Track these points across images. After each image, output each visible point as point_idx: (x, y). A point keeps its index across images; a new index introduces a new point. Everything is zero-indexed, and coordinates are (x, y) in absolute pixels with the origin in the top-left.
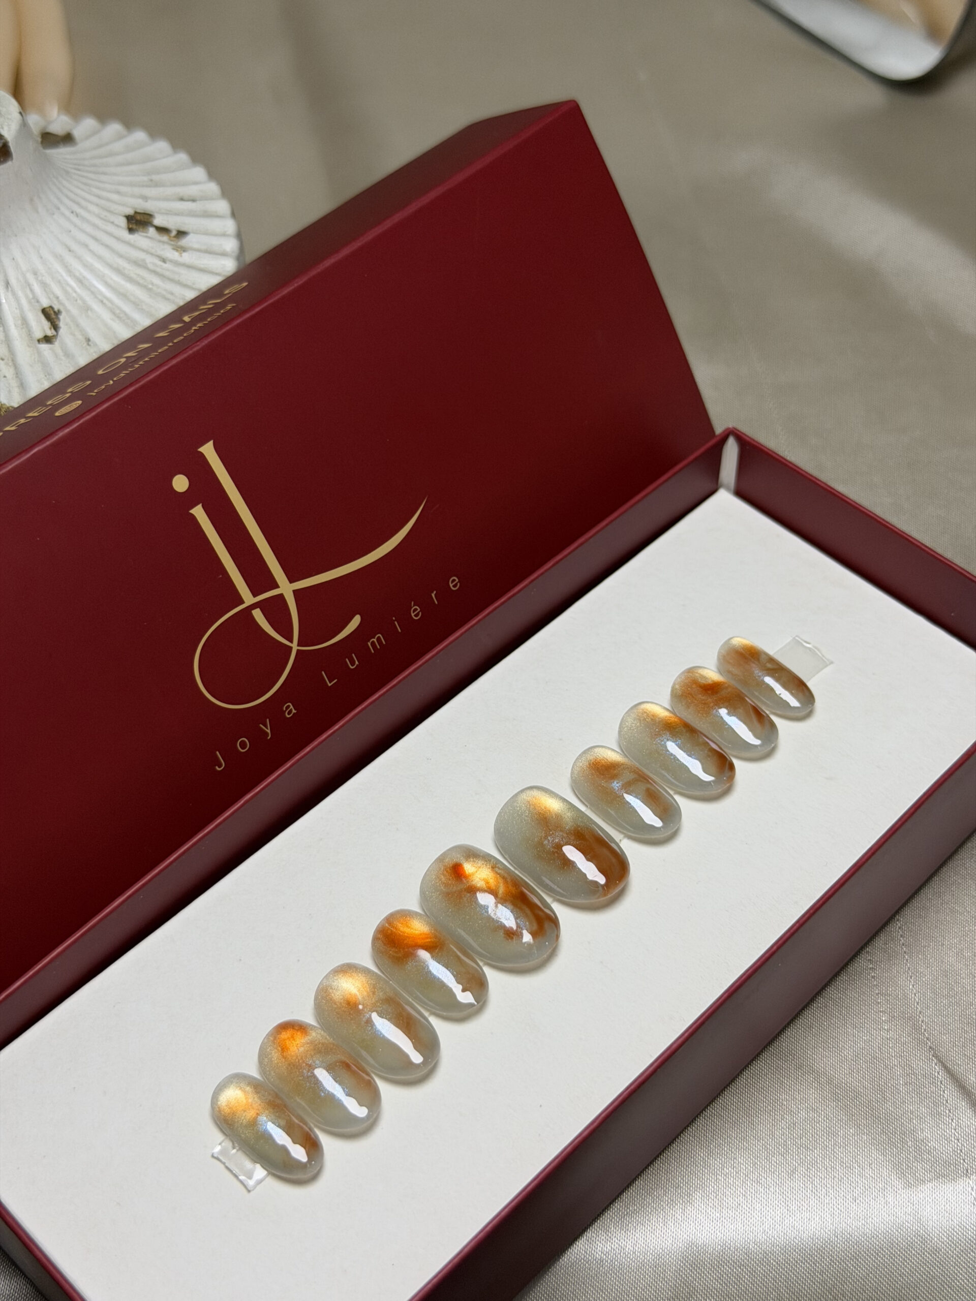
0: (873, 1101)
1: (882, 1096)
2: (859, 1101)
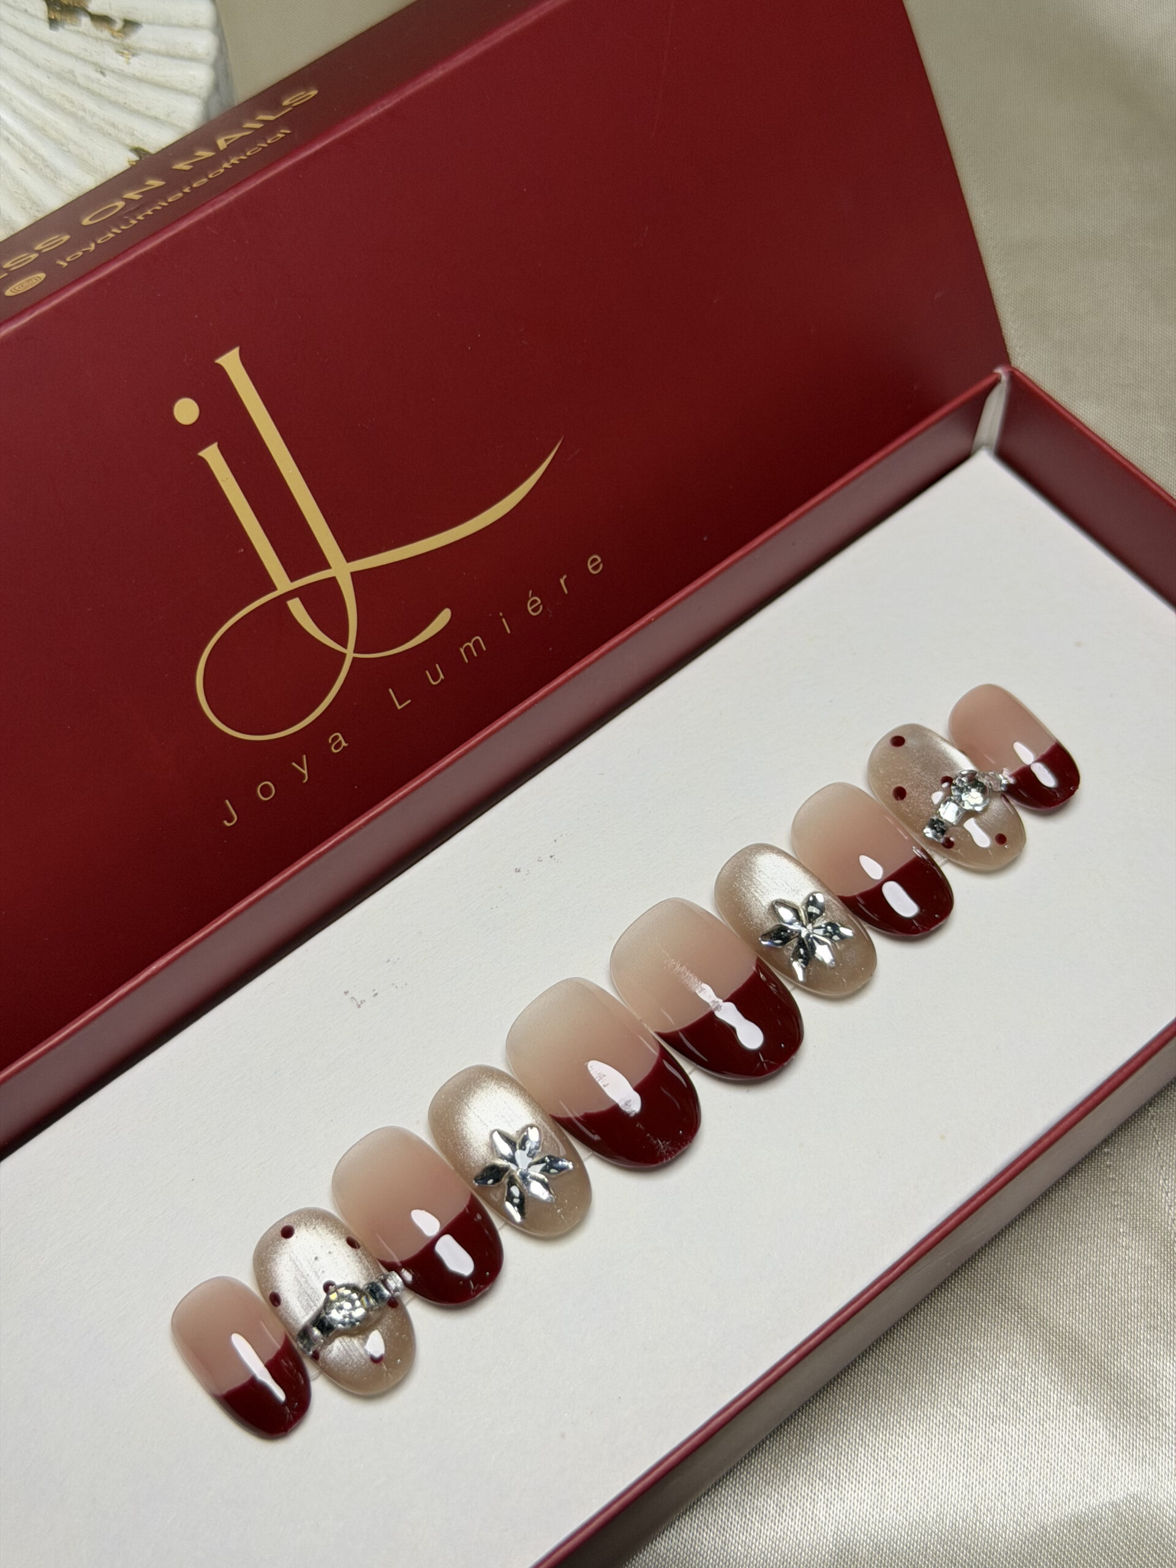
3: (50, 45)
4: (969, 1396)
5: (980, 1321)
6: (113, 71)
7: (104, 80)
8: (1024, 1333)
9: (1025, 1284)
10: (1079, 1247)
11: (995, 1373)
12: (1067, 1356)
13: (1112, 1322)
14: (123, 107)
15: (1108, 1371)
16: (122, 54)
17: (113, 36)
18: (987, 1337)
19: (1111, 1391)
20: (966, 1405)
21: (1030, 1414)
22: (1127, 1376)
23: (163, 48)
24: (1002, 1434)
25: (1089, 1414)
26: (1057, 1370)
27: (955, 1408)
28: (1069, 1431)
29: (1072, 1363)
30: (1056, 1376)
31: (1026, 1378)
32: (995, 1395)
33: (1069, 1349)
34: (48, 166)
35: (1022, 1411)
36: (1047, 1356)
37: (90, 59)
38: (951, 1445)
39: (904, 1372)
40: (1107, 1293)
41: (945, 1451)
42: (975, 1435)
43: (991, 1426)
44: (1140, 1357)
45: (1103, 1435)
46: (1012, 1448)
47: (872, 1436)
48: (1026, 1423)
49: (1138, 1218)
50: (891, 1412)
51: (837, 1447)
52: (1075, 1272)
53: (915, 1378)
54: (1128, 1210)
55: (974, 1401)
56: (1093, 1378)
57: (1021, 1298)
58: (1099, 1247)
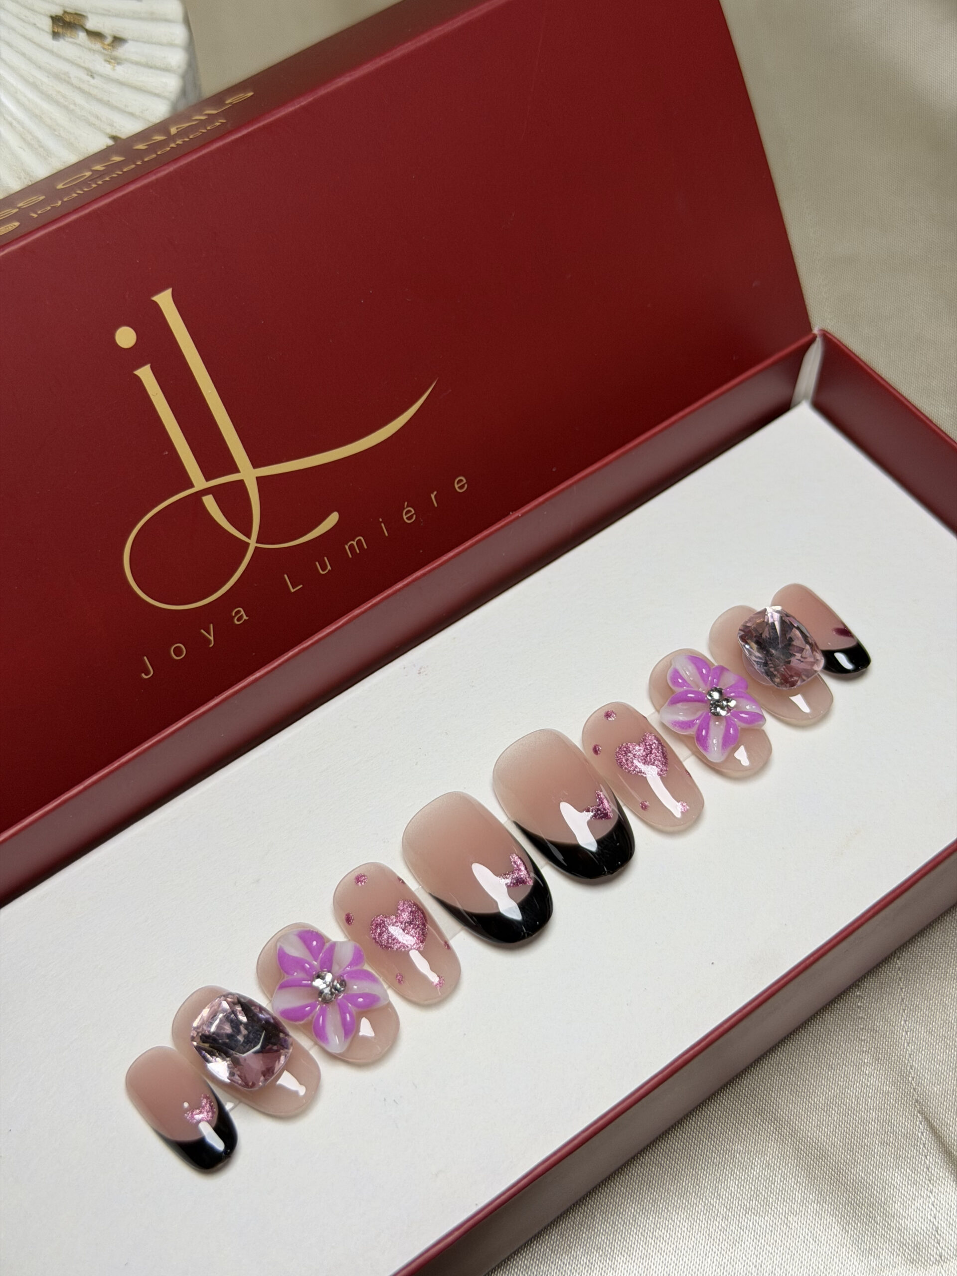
0: (841, 1163)
1: (853, 1158)
2: (825, 1162)
3: (51, 52)
4: (728, 1190)
5: (741, 1129)
6: (101, 76)
7: (92, 81)
8: (777, 1141)
9: (782, 1100)
10: (829, 1073)
11: (751, 1173)
12: (812, 1162)
13: (852, 1137)
14: (108, 104)
15: (845, 1177)
16: (109, 62)
17: (104, 49)
18: (747, 1142)
19: (846, 1194)
20: (724, 1198)
21: (777, 1209)
22: (861, 1182)
23: (143, 60)
24: (753, 1223)
25: (826, 1212)
26: (802, 1173)
27: (715, 1200)
28: (809, 1224)
29: (816, 1168)
30: (802, 1178)
31: (776, 1178)
32: (750, 1191)
33: (814, 1156)
34: (42, 147)
35: (770, 1206)
36: (796, 1161)
37: (83, 65)
38: (709, 1230)
39: (674, 1166)
40: (850, 1112)
41: (703, 1234)
42: (730, 1223)
43: (744, 1217)
44: (874, 1167)
45: (837, 1230)
46: (760, 1236)
47: (644, 1219)
48: (774, 1216)
49: (881, 1052)
50: (661, 1199)
51: (613, 1226)
52: (824, 1093)
53: (683, 1172)
54: (873, 1044)
55: (731, 1195)
56: (832, 1182)
57: (778, 1112)
58: (846, 1073)
